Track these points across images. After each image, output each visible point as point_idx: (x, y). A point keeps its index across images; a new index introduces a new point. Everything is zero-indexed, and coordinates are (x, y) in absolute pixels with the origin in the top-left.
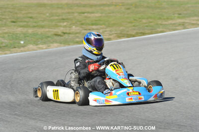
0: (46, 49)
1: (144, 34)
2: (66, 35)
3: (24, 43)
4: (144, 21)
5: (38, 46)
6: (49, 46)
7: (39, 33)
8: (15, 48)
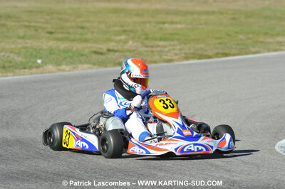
0: (69, 71)
1: (226, 55)
2: (111, 53)
3: (42, 62)
4: (241, 37)
8: (25, 68)
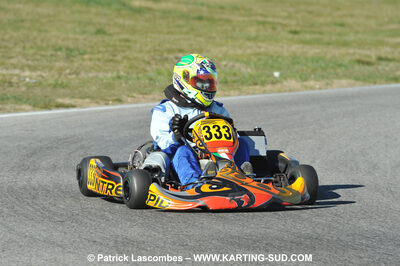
5: (305, 83)
6: (328, 84)
7: (329, 56)
